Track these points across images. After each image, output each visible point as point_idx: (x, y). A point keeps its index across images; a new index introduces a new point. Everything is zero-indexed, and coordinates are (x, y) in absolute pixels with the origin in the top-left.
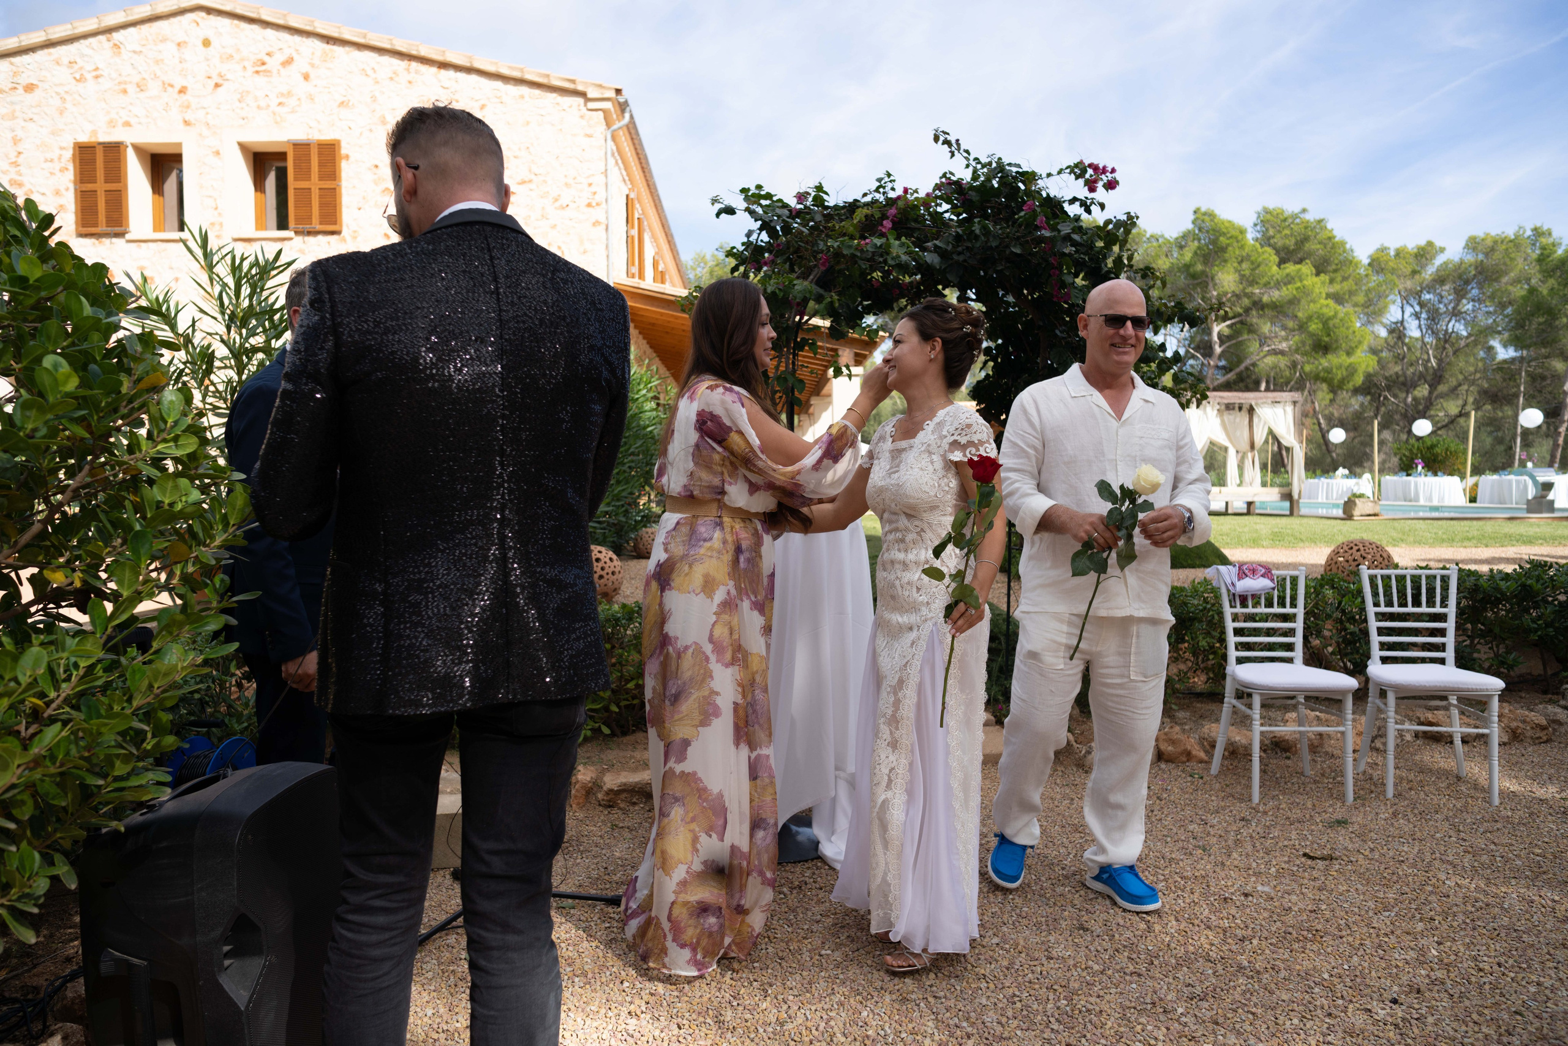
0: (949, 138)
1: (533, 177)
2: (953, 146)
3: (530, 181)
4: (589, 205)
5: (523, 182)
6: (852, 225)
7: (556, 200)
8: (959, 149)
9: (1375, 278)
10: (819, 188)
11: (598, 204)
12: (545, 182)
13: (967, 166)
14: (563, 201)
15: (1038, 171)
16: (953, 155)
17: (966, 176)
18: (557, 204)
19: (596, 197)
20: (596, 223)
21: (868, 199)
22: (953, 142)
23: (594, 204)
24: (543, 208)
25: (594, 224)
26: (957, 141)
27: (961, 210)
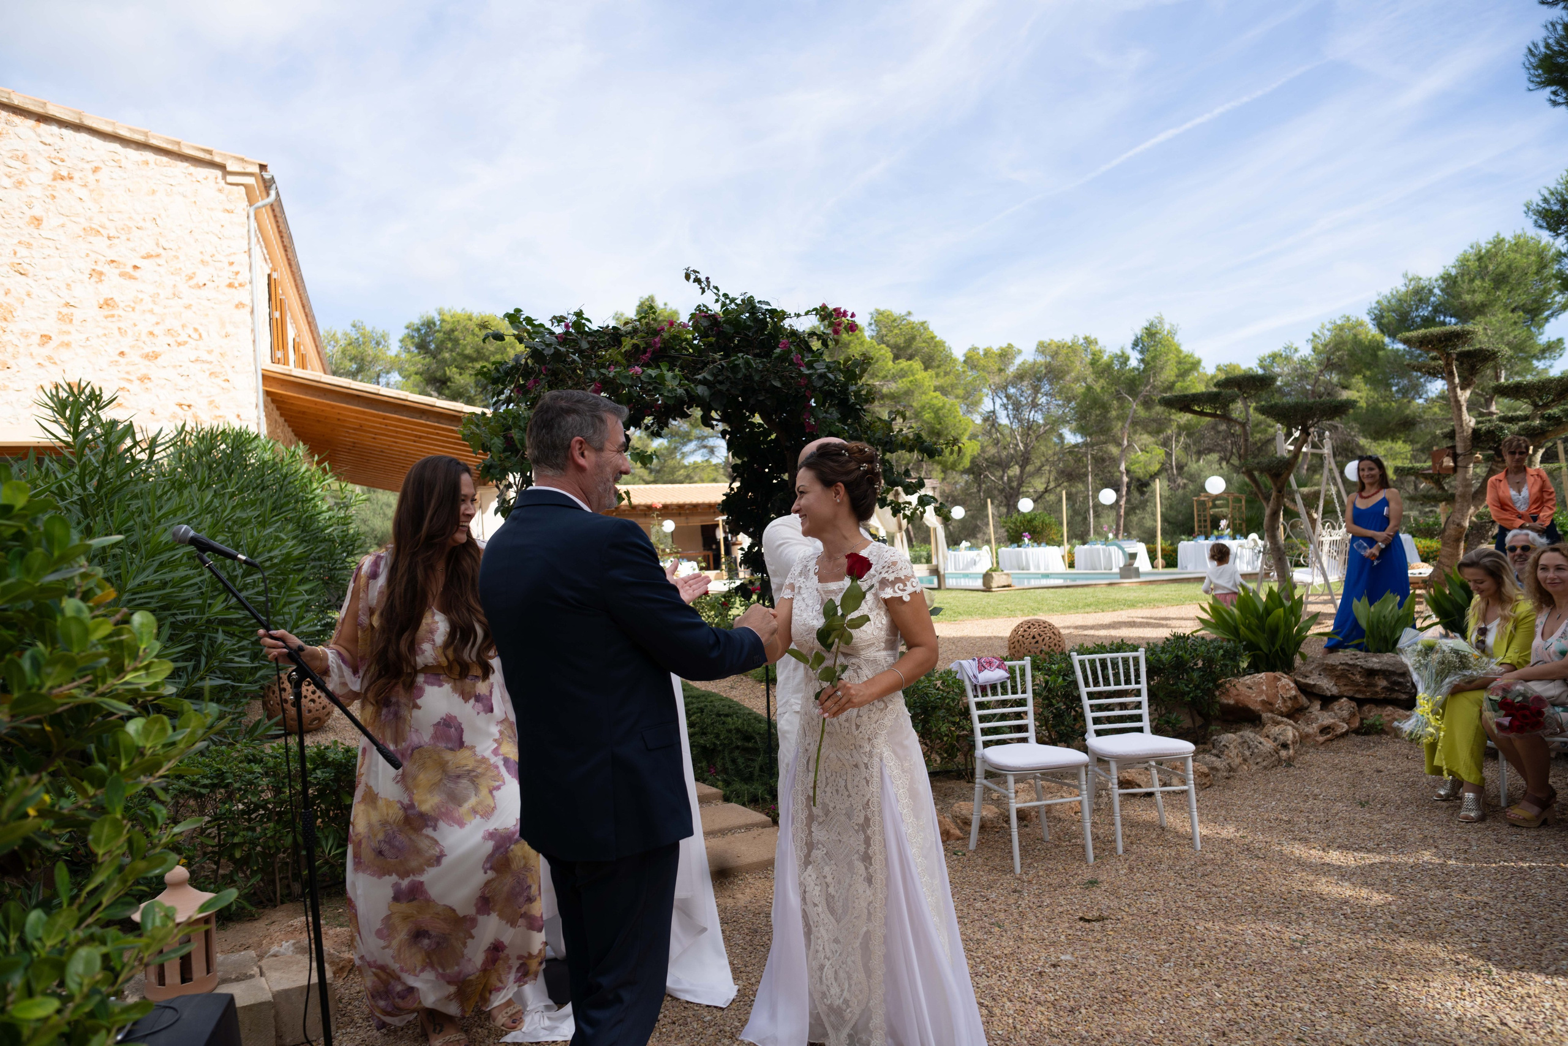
0: (699, 276)
1: (161, 251)
2: (703, 284)
3: (158, 256)
4: (231, 285)
5: (148, 256)
6: (620, 353)
7: (191, 278)
8: (708, 286)
10: (579, 314)
11: (240, 285)
12: (177, 258)
13: (717, 301)
14: (201, 279)
15: (787, 310)
16: (703, 291)
17: (716, 308)
18: (192, 282)
19: (239, 277)
20: (240, 305)
21: (629, 327)
22: (703, 279)
23: (236, 285)
24: (175, 286)
25: (237, 306)
26: (707, 278)
27: (712, 339)
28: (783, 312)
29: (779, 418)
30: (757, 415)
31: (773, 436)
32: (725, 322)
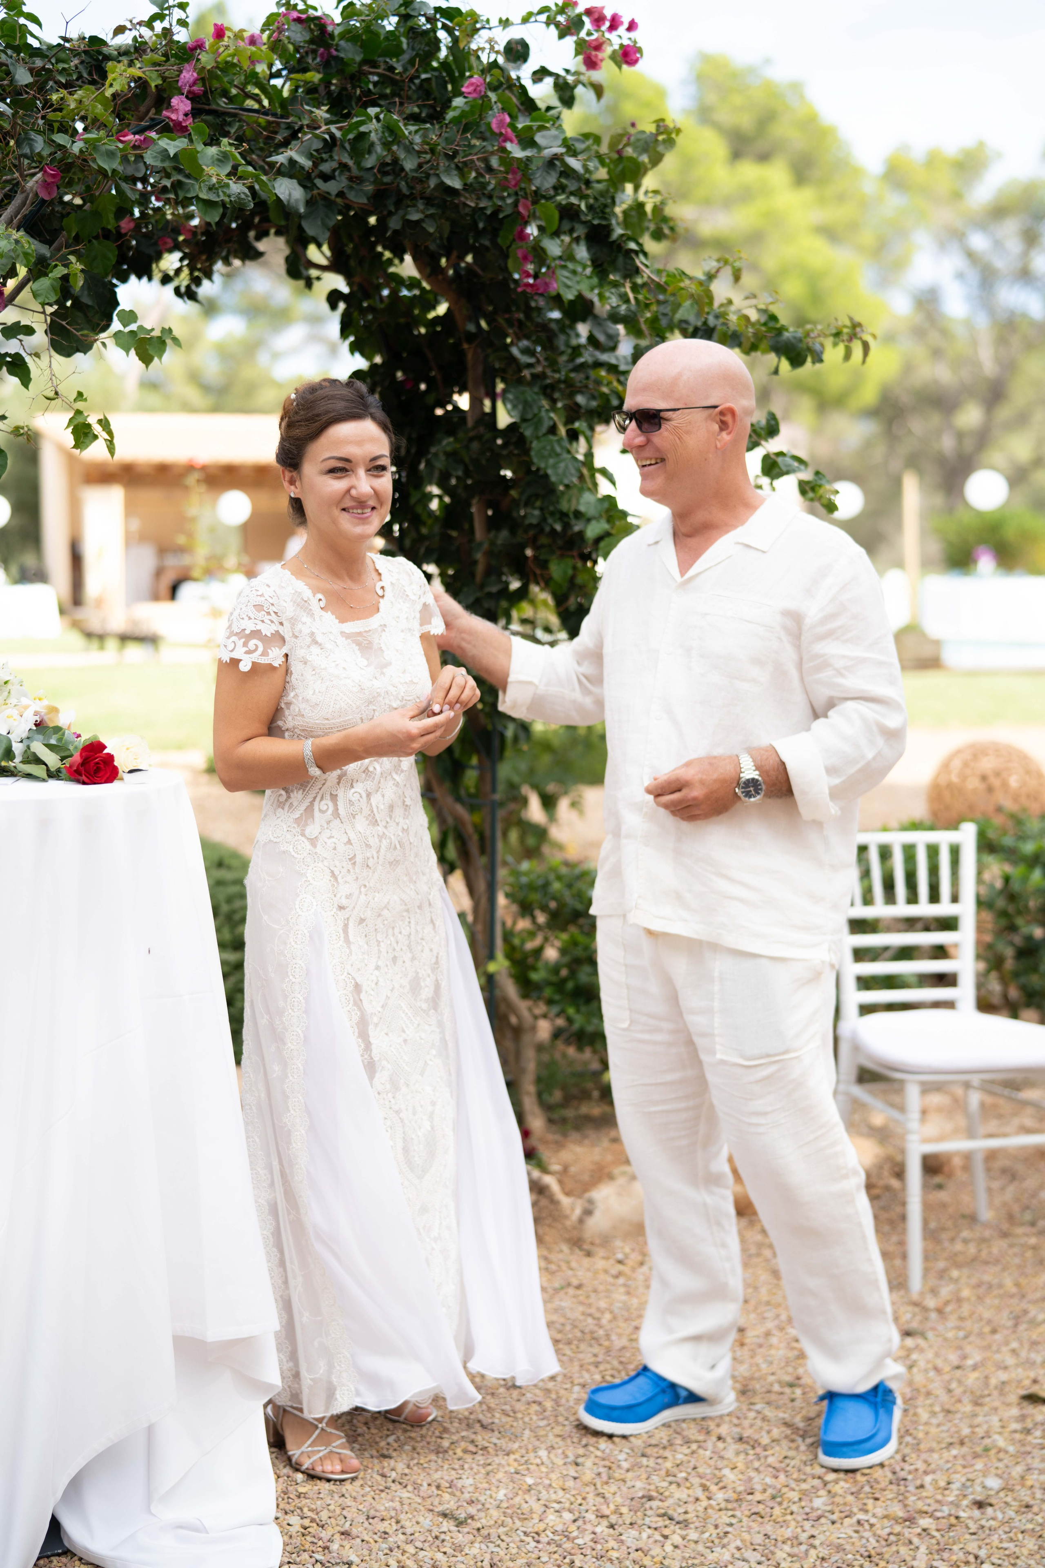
9: (894, 202)
27: (315, 77)
28: (473, 15)
29: (456, 267)
30: (408, 258)
31: (442, 309)
32: (342, 36)
